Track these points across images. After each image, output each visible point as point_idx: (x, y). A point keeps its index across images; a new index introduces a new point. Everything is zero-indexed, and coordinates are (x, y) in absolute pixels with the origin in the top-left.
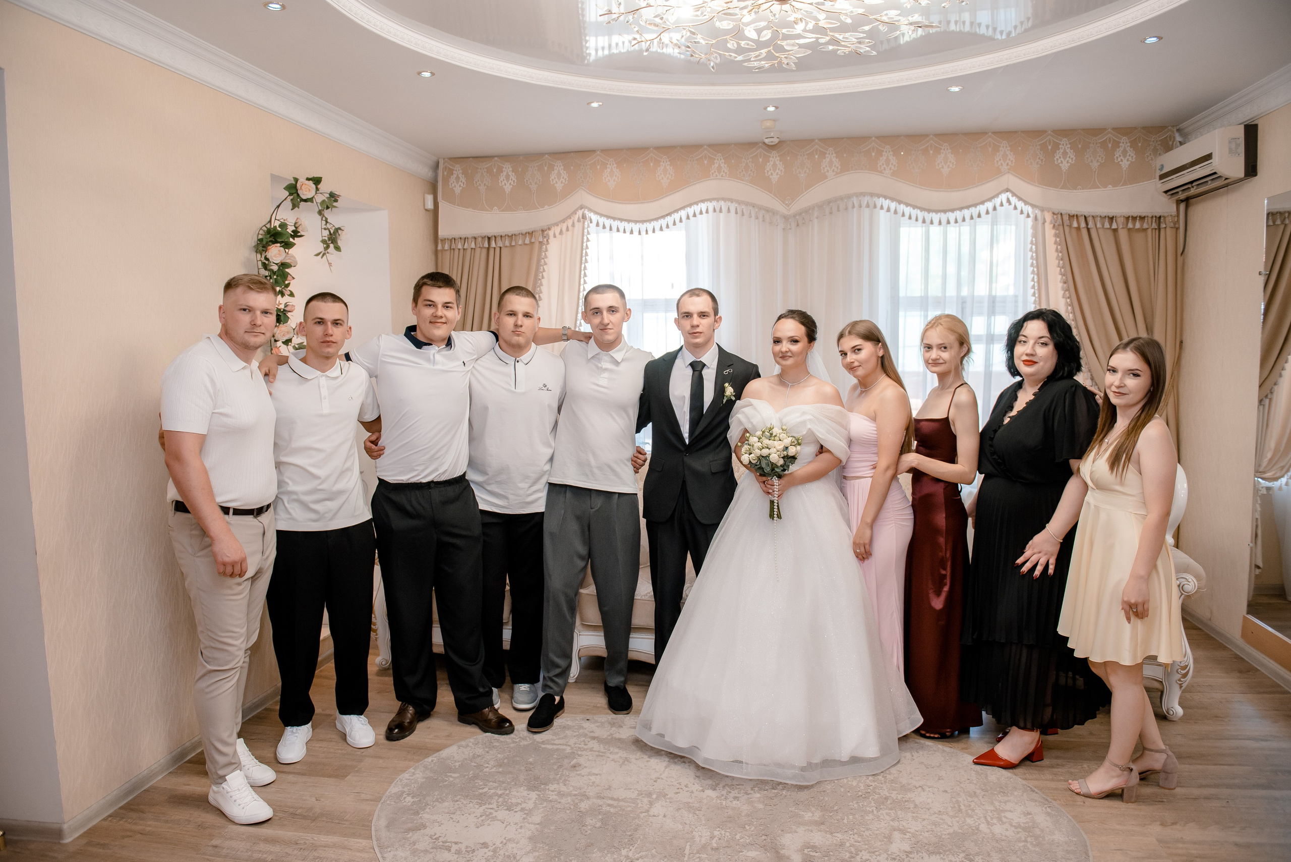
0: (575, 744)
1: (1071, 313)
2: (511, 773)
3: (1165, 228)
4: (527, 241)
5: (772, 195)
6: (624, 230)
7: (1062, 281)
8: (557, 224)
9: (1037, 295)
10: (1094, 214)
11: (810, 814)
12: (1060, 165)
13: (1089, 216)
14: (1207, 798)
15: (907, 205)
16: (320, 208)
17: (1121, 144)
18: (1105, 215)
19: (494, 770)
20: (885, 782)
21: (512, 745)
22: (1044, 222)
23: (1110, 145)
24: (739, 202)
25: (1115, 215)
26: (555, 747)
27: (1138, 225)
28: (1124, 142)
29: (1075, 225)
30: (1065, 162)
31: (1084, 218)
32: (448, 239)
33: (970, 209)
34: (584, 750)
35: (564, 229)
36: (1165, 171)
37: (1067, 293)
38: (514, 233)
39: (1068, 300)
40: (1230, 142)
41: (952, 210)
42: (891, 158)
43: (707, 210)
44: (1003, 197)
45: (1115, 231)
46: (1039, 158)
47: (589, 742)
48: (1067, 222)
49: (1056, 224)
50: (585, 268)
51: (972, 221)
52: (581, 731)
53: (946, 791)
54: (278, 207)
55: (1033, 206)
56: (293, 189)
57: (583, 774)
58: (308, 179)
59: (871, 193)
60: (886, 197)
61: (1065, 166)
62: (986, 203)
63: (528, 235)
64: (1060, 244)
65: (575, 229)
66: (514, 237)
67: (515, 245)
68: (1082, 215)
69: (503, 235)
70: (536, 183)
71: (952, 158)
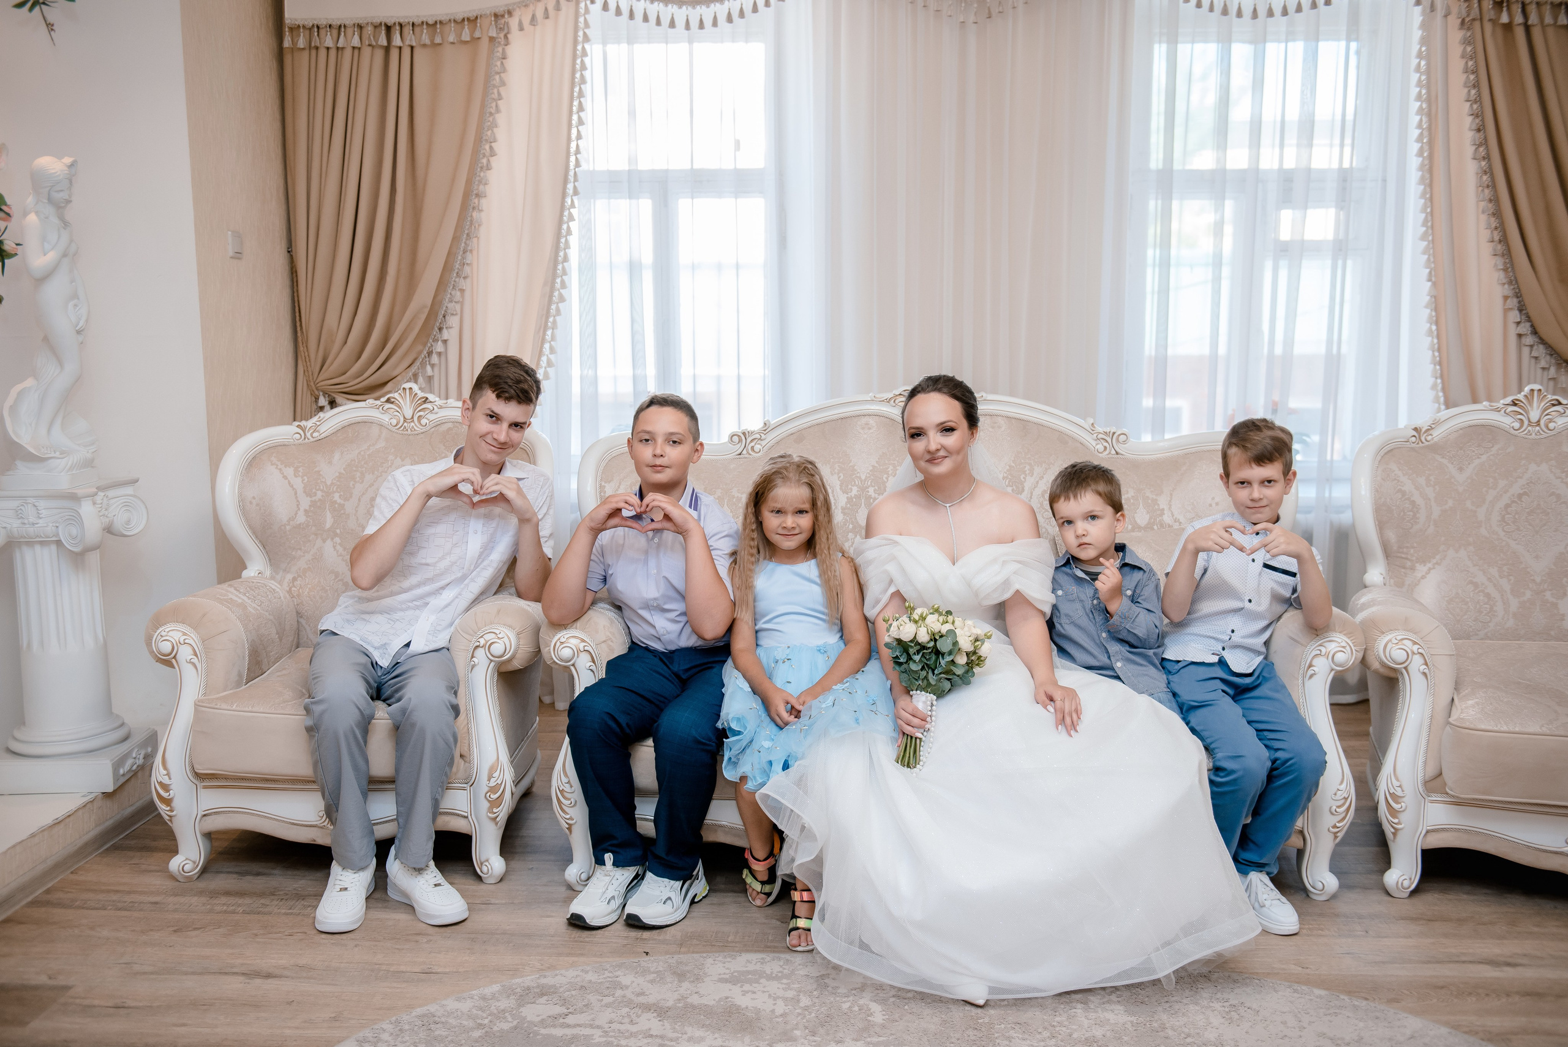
0: (611, 1022)
1: (1488, 186)
4: (466, 36)
6: (658, 18)
7: (1474, 127)
8: (524, 4)
13: (1531, 2)
21: (477, 1034)
22: (1445, 16)
26: (569, 1032)
29: (1505, 19)
31: (1520, 5)
32: (304, 27)
34: (632, 1035)
35: (540, 14)
38: (438, 19)
39: (1483, 163)
48: (1489, 14)
49: (1467, 20)
50: (581, 94)
52: (619, 993)
63: (466, 23)
64: (1473, 57)
65: (562, 13)
66: (438, 26)
67: (441, 42)
68: (1517, 2)
69: (417, 21)
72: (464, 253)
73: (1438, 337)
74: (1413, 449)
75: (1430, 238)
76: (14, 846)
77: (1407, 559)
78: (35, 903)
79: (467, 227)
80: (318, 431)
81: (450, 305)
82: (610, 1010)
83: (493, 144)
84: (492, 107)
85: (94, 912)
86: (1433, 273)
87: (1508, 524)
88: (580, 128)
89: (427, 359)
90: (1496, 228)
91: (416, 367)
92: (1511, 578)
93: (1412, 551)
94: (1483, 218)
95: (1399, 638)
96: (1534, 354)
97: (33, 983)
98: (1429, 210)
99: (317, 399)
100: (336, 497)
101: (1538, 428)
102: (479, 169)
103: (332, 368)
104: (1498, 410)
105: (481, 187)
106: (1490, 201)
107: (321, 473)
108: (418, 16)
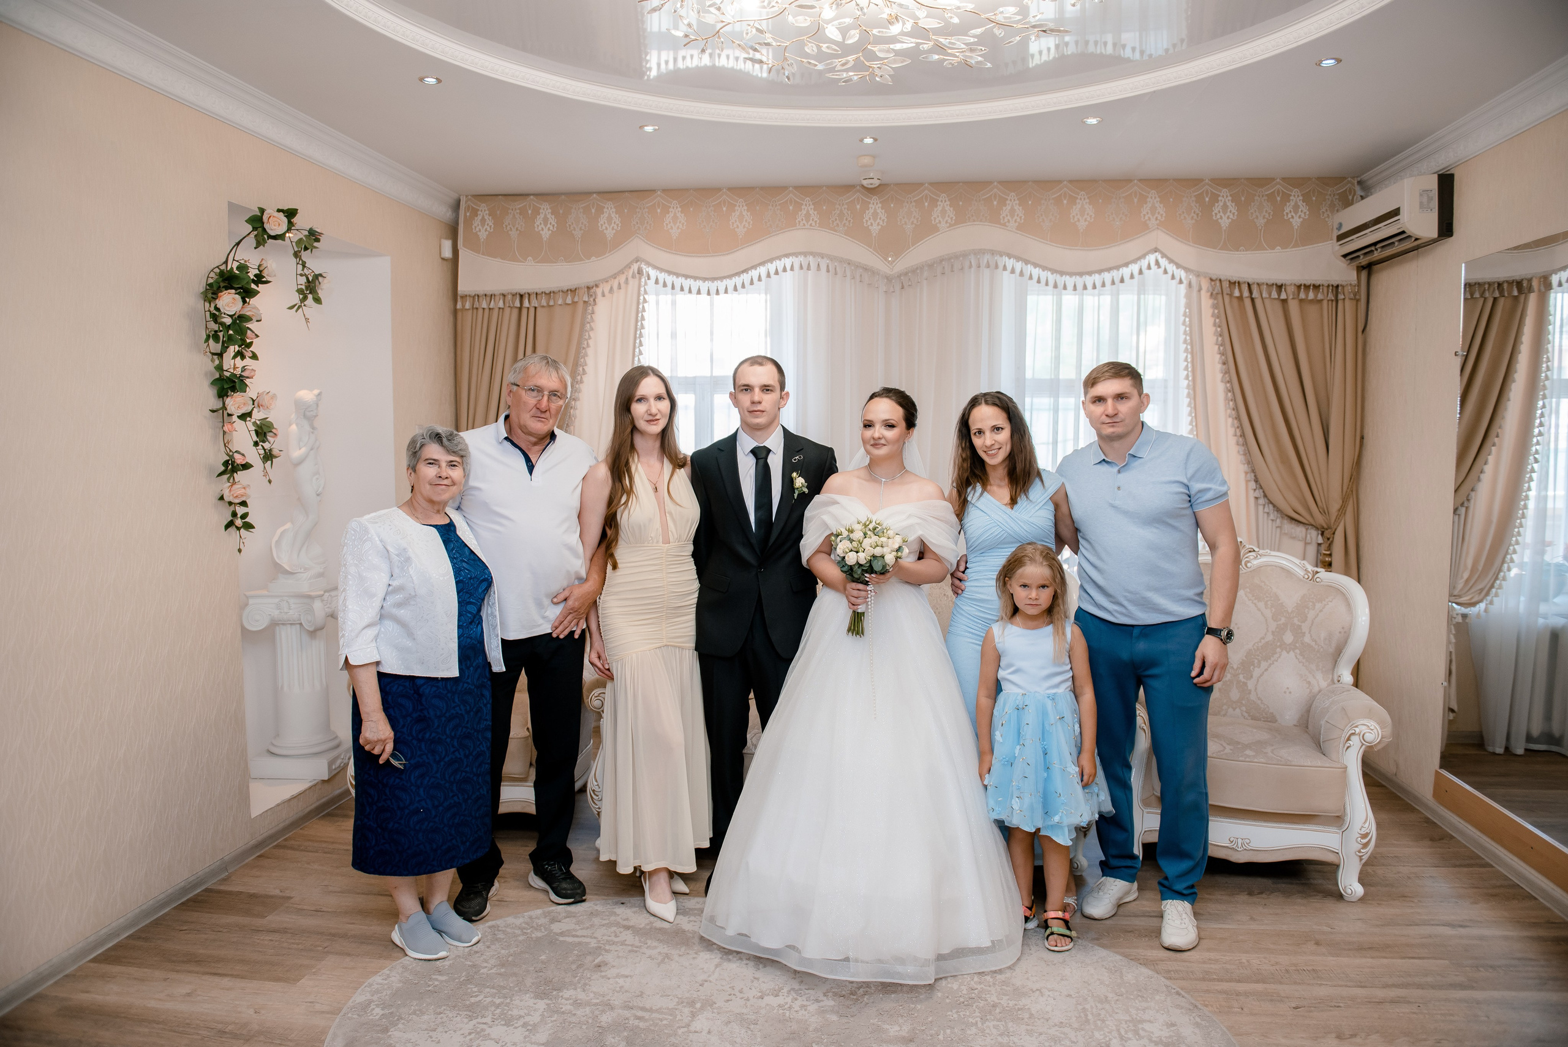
1: (1231, 401)
2: (515, 974)
3: (1344, 299)
4: (569, 300)
5: (871, 250)
6: (690, 288)
7: (1221, 361)
8: (606, 280)
9: (1190, 379)
10: (1259, 282)
11: (897, 1028)
12: (1220, 221)
13: (1254, 283)
14: (1393, 1001)
15: (1036, 265)
16: (296, 249)
17: (1291, 198)
18: (1272, 282)
19: (493, 971)
20: (994, 984)
21: (521, 938)
22: (1200, 290)
23: (1279, 199)
24: (832, 258)
25: (1284, 282)
26: (576, 940)
27: (1311, 295)
28: (1296, 196)
29: (1237, 293)
30: (1225, 218)
31: (1247, 285)
32: (470, 296)
33: (1112, 272)
34: (614, 943)
35: (615, 286)
36: (1344, 230)
38: (552, 290)
39: (1228, 385)
40: (1421, 195)
41: (1090, 273)
42: (1016, 207)
44: (1151, 258)
45: (1284, 302)
46: (1194, 212)
47: (621, 933)
48: (1226, 290)
49: (1214, 293)
51: (1114, 286)
52: (613, 918)
53: (1069, 996)
54: (238, 244)
55: (1187, 270)
56: (257, 222)
57: (609, 976)
58: (279, 211)
59: (992, 250)
60: (1009, 256)
61: (1225, 222)
62: (1130, 265)
63: (569, 292)
64: (1218, 316)
65: (630, 286)
66: (552, 294)
67: (553, 304)
68: (1245, 282)
69: (539, 291)
70: (581, 229)
71: (1089, 209)
76: (266, 811)
78: (277, 847)
82: (604, 928)
83: (584, 367)
84: (584, 344)
85: (310, 854)
90: (1238, 427)
94: (1230, 420)
96: (1266, 510)
97: (271, 894)
98: (1193, 415)
106: (1234, 409)
108: (540, 289)
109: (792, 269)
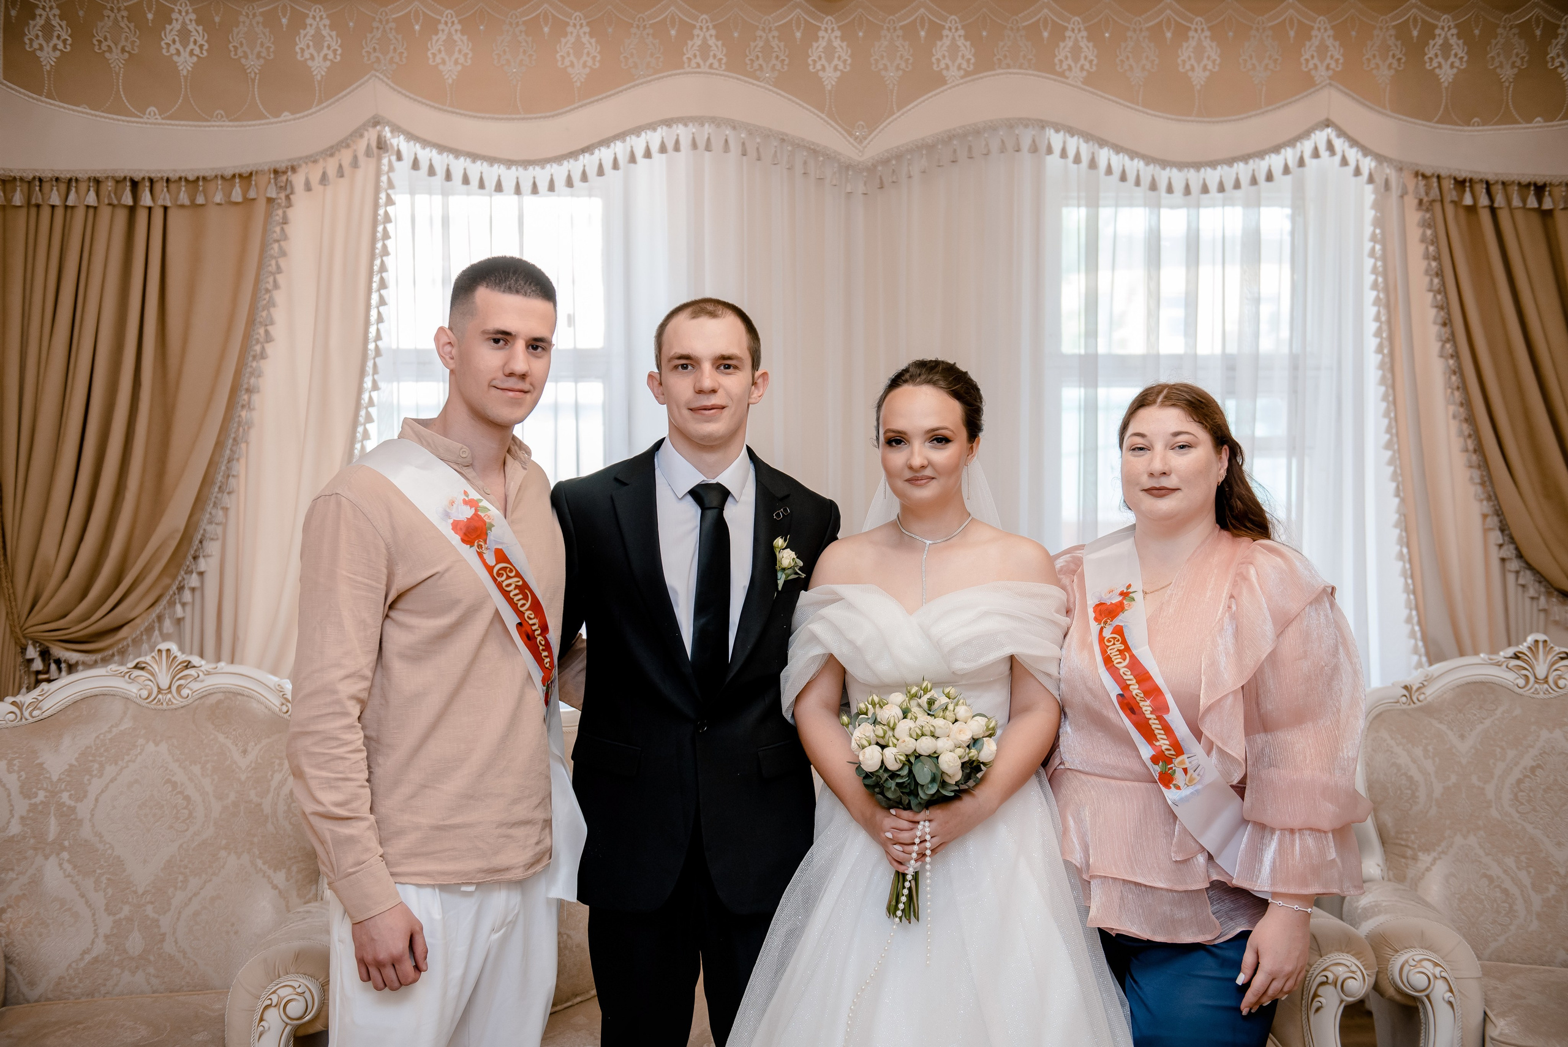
1: (1458, 388)
4: (237, 195)
5: (823, 116)
6: (481, 180)
7: (1440, 320)
8: (313, 159)
9: (1386, 351)
10: (1505, 179)
12: (1437, 71)
13: (1497, 182)
15: (1118, 149)
18: (1528, 180)
22: (1402, 195)
24: (752, 131)
25: (1548, 180)
30: (1446, 67)
31: (1485, 186)
32: (22, 179)
33: (1251, 162)
35: (332, 172)
37: (1448, 346)
38: (201, 174)
39: (1451, 362)
41: (1213, 164)
42: (1083, 44)
43: (677, 142)
44: (1320, 137)
46: (1393, 56)
48: (1451, 194)
49: (1428, 200)
50: (383, 268)
51: (1254, 188)
55: (1380, 158)
59: (1041, 121)
60: (1072, 131)
61: (1446, 74)
62: (1283, 151)
63: (237, 180)
64: (1435, 241)
65: (360, 173)
66: (201, 183)
67: (204, 203)
68: (1481, 181)
69: (173, 176)
70: (259, 56)
71: (1212, 51)
72: (229, 462)
73: (1410, 561)
74: (1404, 711)
75: (1396, 447)
77: (1407, 846)
79: (234, 430)
80: (40, 709)
81: (210, 528)
83: (270, 328)
84: (268, 282)
86: (1401, 487)
87: (1522, 804)
88: (382, 309)
89: (177, 596)
90: (1470, 436)
91: (161, 607)
92: (1531, 870)
93: (1413, 837)
94: (1454, 425)
95: (1417, 958)
96: (1521, 581)
98: (1392, 415)
99: (24, 650)
100: (65, 796)
101: (1546, 686)
102: (250, 359)
103: (46, 610)
104: (1498, 664)
105: (253, 380)
106: (1462, 404)
107: (45, 766)
108: (175, 171)
109: (677, 148)
